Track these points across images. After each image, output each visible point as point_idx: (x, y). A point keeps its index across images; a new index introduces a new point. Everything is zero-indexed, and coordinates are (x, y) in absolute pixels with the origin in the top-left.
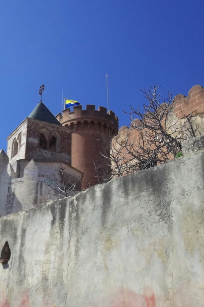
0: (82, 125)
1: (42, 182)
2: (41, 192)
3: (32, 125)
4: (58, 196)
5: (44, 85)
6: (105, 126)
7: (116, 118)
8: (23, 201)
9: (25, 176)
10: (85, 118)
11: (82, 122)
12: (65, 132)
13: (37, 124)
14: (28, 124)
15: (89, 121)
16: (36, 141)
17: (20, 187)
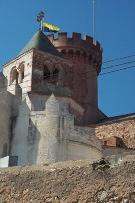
0: (67, 55)
1: (64, 116)
2: (63, 126)
3: (38, 56)
4: (78, 131)
5: (44, 12)
6: (90, 58)
7: (101, 50)
8: (46, 133)
9: (46, 110)
10: (70, 47)
11: (67, 51)
12: (68, 66)
13: (41, 55)
14: (34, 55)
15: (75, 50)
16: (41, 73)
17: (42, 120)
